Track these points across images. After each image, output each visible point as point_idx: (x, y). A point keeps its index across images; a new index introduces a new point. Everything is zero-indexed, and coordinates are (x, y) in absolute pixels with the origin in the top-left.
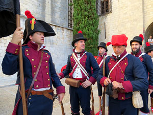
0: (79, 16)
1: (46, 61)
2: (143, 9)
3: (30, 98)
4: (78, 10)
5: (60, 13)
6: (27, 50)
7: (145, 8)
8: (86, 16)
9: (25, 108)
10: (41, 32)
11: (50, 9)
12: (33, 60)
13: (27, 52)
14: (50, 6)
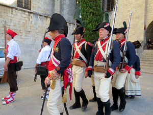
0: (85, 13)
2: (146, 7)
4: (84, 7)
5: (68, 10)
8: (91, 13)
11: (59, 7)
14: (59, 4)
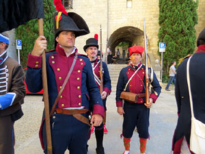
1: (79, 71)
3: (54, 117)
6: (53, 57)
7: (109, 13)
9: (50, 130)
10: (68, 31)
12: (59, 69)
13: (53, 60)
